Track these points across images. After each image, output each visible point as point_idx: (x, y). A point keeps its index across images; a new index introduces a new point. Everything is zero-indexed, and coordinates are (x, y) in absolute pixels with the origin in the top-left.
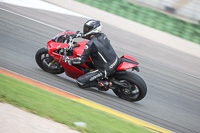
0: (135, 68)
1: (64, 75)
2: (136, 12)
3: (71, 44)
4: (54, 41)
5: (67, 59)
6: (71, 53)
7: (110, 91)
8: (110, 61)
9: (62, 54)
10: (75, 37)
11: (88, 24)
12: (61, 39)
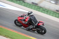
0: (43, 25)
1: (22, 27)
2: (47, 12)
3: (24, 18)
4: (20, 17)
5: (23, 22)
6: (24, 20)
7: (36, 32)
8: (36, 23)
9: (22, 21)
10: (26, 16)
11: (29, 13)
12: (22, 16)
